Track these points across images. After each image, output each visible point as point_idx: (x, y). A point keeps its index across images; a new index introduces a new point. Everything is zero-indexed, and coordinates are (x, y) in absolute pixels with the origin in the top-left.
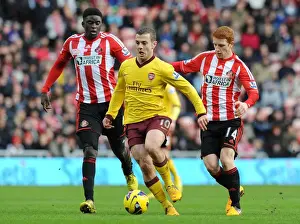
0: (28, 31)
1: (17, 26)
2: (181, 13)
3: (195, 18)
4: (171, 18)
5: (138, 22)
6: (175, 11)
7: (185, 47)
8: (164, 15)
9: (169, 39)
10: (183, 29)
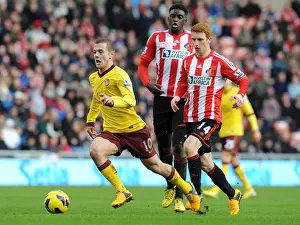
0: (132, 39)
1: (122, 35)
2: (277, 23)
3: (290, 28)
4: (267, 27)
5: (236, 32)
6: (271, 21)
7: (280, 55)
8: (260, 25)
9: (265, 48)
10: (279, 38)
